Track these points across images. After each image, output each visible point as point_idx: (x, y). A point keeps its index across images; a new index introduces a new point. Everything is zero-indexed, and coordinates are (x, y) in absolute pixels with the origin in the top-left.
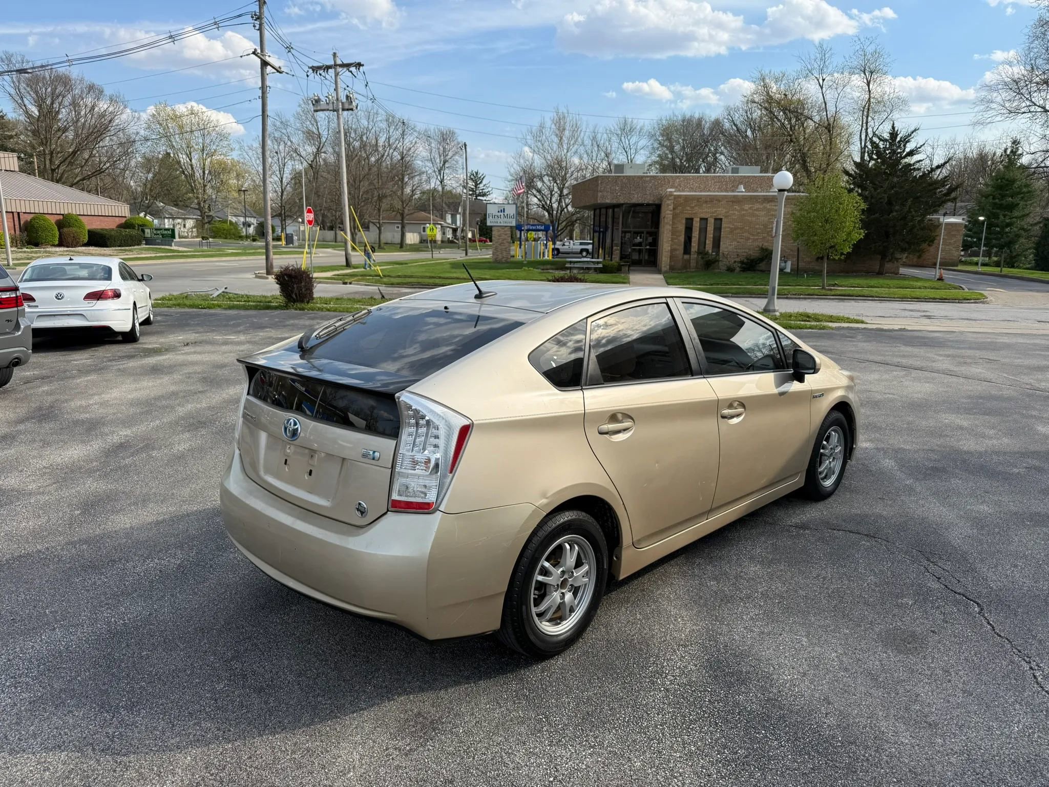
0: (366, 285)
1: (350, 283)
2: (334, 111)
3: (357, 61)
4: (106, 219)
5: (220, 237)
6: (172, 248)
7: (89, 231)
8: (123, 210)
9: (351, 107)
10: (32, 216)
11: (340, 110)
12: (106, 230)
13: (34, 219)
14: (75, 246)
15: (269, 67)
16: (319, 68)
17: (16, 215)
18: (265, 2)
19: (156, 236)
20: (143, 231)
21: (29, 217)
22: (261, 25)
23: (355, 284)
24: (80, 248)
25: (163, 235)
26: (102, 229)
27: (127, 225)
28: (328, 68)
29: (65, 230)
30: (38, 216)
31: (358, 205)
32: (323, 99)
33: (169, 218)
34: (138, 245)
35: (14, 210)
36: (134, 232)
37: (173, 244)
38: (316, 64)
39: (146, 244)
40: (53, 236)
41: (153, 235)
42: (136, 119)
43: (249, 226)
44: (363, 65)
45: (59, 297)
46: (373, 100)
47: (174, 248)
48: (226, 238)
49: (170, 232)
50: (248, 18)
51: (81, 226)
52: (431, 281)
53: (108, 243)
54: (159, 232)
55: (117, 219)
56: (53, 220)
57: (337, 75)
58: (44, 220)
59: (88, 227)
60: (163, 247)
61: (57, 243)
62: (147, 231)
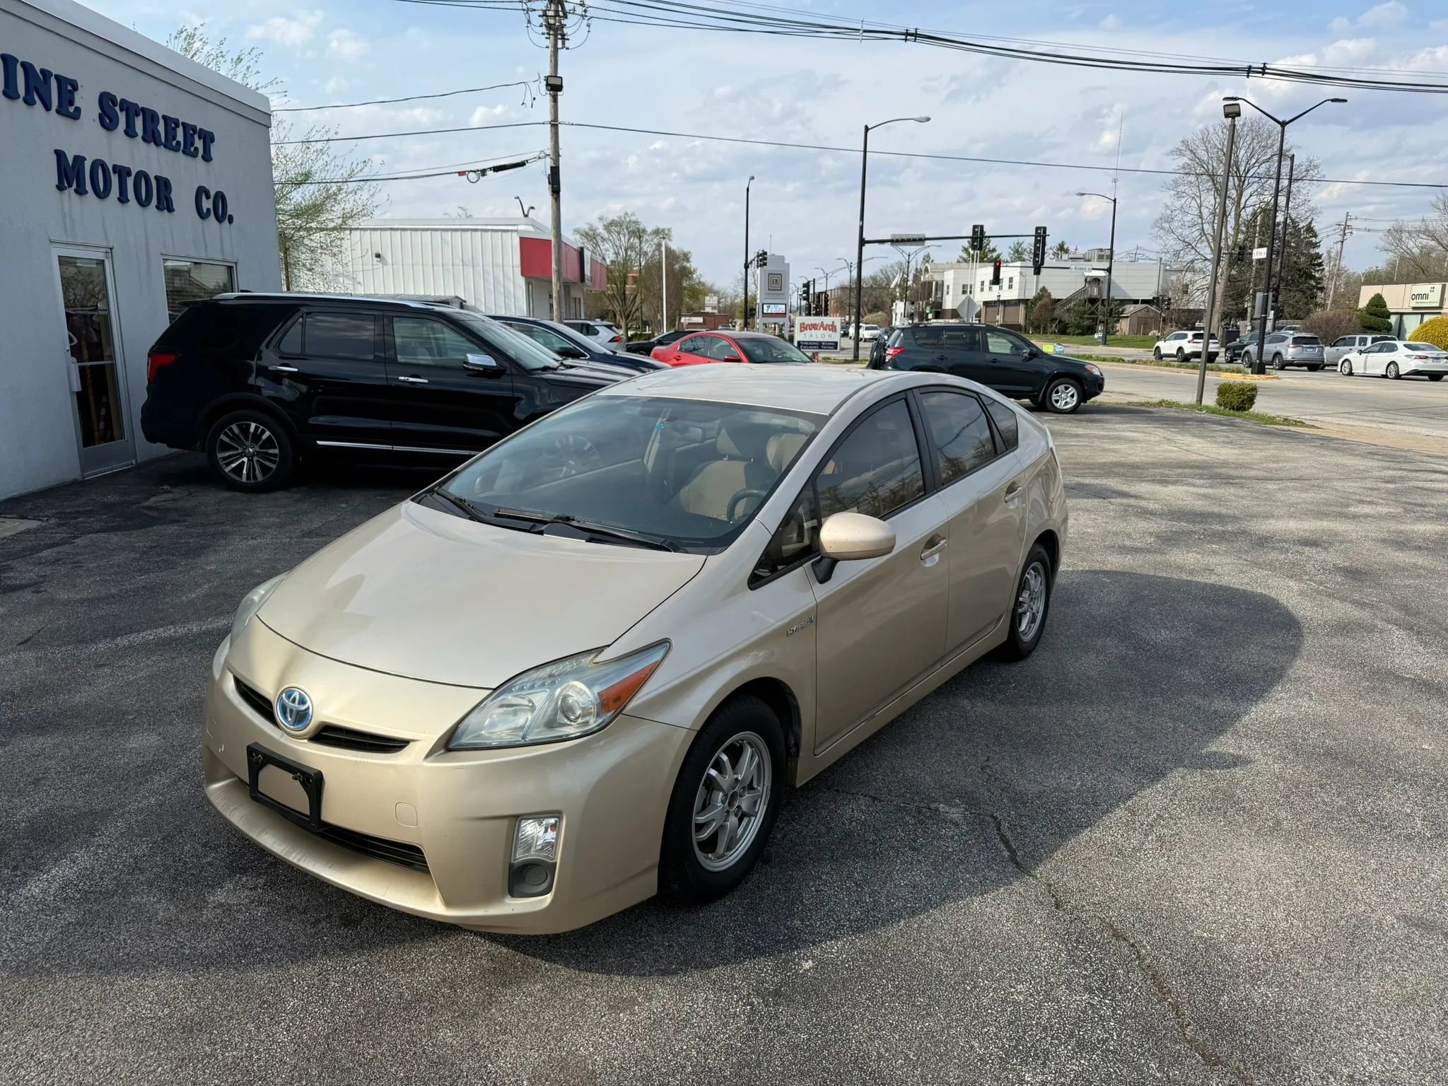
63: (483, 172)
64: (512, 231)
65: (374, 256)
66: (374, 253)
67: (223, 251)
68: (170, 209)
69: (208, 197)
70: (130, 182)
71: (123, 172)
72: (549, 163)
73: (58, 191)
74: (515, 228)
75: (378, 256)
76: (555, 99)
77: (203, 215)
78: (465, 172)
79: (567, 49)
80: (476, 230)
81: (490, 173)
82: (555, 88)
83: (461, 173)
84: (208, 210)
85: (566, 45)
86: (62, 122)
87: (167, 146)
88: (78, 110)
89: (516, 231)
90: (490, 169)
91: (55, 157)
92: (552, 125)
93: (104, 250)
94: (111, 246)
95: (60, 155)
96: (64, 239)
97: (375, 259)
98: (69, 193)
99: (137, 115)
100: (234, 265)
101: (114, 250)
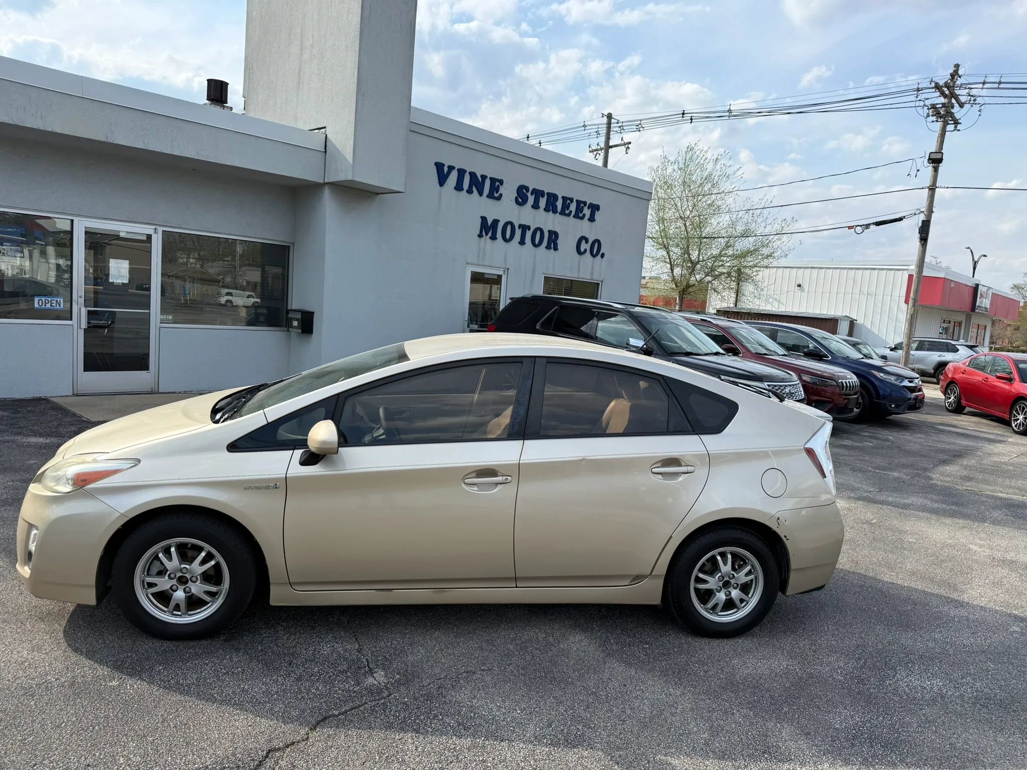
63: (867, 226)
64: (903, 270)
65: (796, 285)
66: (797, 283)
67: (592, 274)
68: (556, 249)
69: (587, 242)
70: (529, 234)
71: (524, 228)
72: (922, 217)
73: (479, 238)
74: (906, 267)
75: (799, 286)
76: (936, 170)
77: (579, 252)
78: (853, 226)
79: (959, 130)
80: (874, 269)
81: (873, 227)
82: (936, 161)
83: (850, 228)
84: (586, 250)
85: (958, 129)
86: (491, 202)
87: (562, 213)
88: (501, 195)
89: (907, 270)
90: (873, 224)
91: (480, 220)
92: (930, 189)
93: (503, 270)
94: (508, 267)
95: (484, 219)
96: (476, 262)
97: (797, 288)
98: (486, 239)
99: (543, 196)
100: (600, 283)
101: (509, 270)
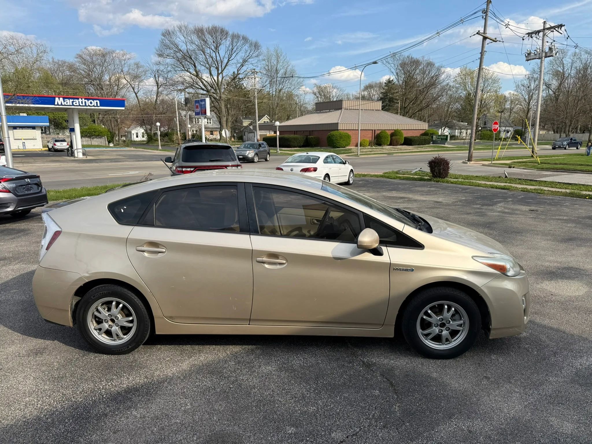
0: (524, 169)
1: (514, 167)
2: (539, 58)
3: (560, 24)
4: (415, 131)
5: (485, 139)
6: (445, 146)
7: (405, 138)
8: (424, 126)
9: (551, 55)
10: (380, 131)
11: (544, 58)
12: (413, 137)
13: (381, 133)
14: (396, 145)
15: (488, 40)
16: (532, 33)
17: (374, 131)
18: (491, 2)
19: (438, 140)
20: (432, 137)
21: (379, 132)
22: (486, 16)
23: (516, 168)
24: (399, 146)
25: (441, 139)
26: (411, 137)
27: (425, 134)
28: (538, 32)
29: (394, 137)
30: (383, 131)
31: (574, 116)
32: (533, 52)
33: (458, 129)
34: (428, 144)
35: (373, 129)
36: (427, 137)
37: (446, 144)
38: (530, 31)
39: (433, 144)
40: (388, 140)
41: (437, 139)
42: (448, 77)
43: (508, 132)
44: (564, 25)
45: (292, 170)
46: (576, 47)
47: (446, 145)
48: (488, 140)
49: (445, 137)
50: (480, 13)
51: (401, 135)
52: (572, 167)
53: (413, 144)
54: (440, 137)
55: (421, 131)
56: (389, 133)
57: (544, 35)
58: (385, 133)
59: (405, 136)
60: (440, 145)
61: (389, 144)
62: (434, 137)
